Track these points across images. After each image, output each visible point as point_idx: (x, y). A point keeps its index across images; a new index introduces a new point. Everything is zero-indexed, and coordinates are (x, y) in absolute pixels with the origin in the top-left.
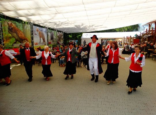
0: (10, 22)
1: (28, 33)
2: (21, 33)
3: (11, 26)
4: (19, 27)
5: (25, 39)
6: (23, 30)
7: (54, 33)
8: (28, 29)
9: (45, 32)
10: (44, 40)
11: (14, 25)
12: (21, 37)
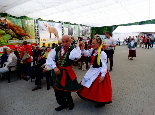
0: (2, 19)
1: (30, 28)
2: (19, 29)
3: (4, 23)
4: (16, 22)
5: (25, 36)
6: (22, 26)
7: (74, 28)
8: (30, 24)
9: (59, 26)
10: (56, 35)
11: (8, 21)
12: (20, 33)
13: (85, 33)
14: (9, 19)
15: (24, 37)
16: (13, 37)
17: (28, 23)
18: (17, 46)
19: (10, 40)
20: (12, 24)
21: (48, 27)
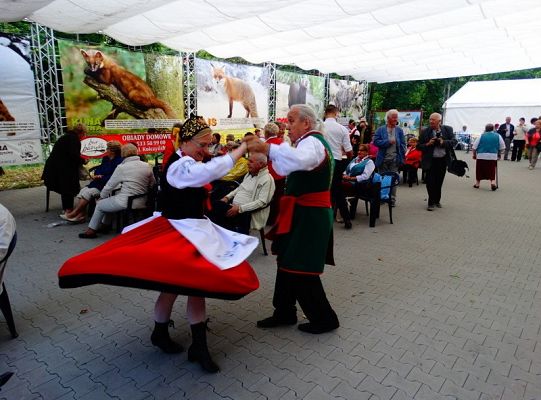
0: (92, 52)
1: (170, 83)
2: (138, 84)
3: (95, 64)
4: (128, 63)
5: (154, 106)
6: (147, 74)
7: (309, 85)
8: (169, 70)
9: (260, 79)
10: (250, 109)
11: (108, 60)
12: (138, 99)
13: (346, 104)
14: (109, 53)
15: (151, 111)
16: (118, 109)
17: (164, 66)
18: (129, 138)
19: (110, 117)
20: (119, 69)
21: (224, 80)
